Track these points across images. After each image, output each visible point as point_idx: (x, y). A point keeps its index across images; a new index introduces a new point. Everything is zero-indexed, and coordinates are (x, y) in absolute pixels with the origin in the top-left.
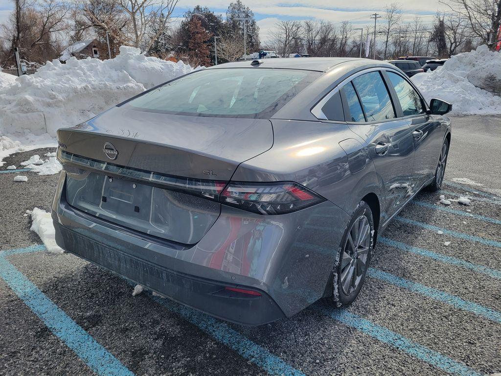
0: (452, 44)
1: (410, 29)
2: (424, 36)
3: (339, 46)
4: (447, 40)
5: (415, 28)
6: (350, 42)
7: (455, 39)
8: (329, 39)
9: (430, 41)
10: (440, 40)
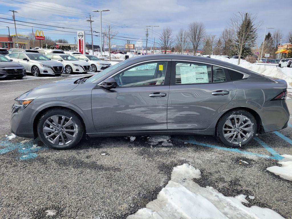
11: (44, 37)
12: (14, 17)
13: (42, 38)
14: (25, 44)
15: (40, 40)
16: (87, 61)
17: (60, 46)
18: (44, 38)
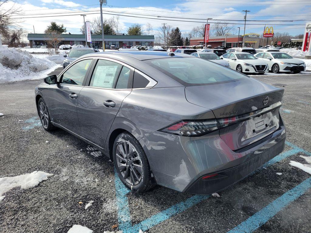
11: (273, 33)
12: (245, 17)
13: (271, 35)
14: (254, 43)
15: (268, 37)
16: (270, 60)
17: (295, 42)
18: (273, 36)
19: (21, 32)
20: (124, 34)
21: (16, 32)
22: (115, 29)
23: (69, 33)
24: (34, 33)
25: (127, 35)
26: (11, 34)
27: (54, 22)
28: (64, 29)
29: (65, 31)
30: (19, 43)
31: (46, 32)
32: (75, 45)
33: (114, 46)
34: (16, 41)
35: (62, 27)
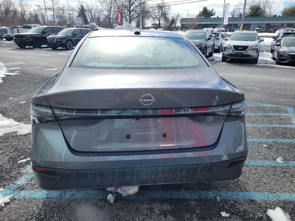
0: (91, 19)
1: (65, 9)
2: (74, 13)
3: (20, 15)
4: (88, 17)
5: (68, 8)
6: (27, 13)
7: (92, 16)
8: (11, 10)
9: (78, 17)
10: (83, 16)
19: (178, 17)
20: (276, 15)
21: (175, 17)
22: (267, 10)
23: (218, 17)
24: (187, 18)
25: (279, 17)
26: (171, 19)
27: (205, 6)
28: (214, 13)
29: (213, 15)
30: (175, 27)
31: (197, 16)
32: (217, 28)
33: (259, 28)
34: (173, 25)
35: (212, 11)
